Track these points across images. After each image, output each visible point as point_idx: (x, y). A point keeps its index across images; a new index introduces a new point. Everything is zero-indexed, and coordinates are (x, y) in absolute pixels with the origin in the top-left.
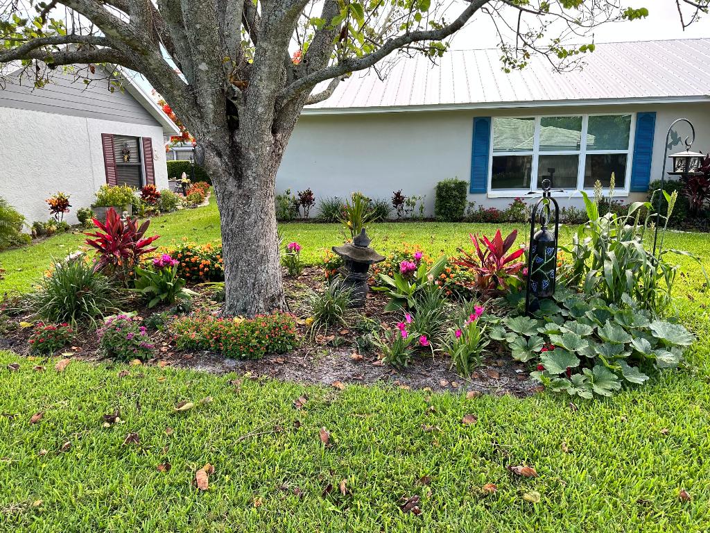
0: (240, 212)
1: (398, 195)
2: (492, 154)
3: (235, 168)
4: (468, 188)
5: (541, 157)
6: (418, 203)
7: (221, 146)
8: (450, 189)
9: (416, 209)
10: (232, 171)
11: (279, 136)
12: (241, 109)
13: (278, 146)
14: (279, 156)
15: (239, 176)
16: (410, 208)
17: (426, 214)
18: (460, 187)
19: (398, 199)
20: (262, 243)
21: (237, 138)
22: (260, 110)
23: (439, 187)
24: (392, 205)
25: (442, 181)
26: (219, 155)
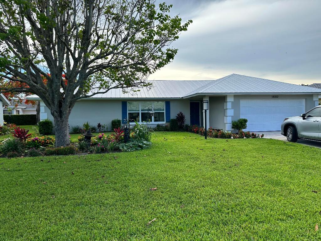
0: (61, 125)
1: (99, 124)
2: (128, 112)
3: (60, 115)
4: (121, 122)
5: (142, 113)
6: (106, 126)
7: (57, 111)
8: (116, 122)
9: (105, 128)
10: (60, 116)
11: (70, 109)
12: (63, 104)
13: (70, 110)
14: (70, 113)
15: (61, 117)
16: (103, 128)
17: (109, 130)
18: (119, 121)
19: (99, 126)
20: (65, 132)
21: (61, 109)
22: (67, 104)
23: (112, 122)
24: (97, 128)
25: (113, 120)
26: (57, 113)
